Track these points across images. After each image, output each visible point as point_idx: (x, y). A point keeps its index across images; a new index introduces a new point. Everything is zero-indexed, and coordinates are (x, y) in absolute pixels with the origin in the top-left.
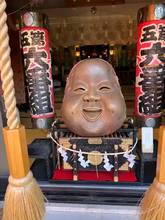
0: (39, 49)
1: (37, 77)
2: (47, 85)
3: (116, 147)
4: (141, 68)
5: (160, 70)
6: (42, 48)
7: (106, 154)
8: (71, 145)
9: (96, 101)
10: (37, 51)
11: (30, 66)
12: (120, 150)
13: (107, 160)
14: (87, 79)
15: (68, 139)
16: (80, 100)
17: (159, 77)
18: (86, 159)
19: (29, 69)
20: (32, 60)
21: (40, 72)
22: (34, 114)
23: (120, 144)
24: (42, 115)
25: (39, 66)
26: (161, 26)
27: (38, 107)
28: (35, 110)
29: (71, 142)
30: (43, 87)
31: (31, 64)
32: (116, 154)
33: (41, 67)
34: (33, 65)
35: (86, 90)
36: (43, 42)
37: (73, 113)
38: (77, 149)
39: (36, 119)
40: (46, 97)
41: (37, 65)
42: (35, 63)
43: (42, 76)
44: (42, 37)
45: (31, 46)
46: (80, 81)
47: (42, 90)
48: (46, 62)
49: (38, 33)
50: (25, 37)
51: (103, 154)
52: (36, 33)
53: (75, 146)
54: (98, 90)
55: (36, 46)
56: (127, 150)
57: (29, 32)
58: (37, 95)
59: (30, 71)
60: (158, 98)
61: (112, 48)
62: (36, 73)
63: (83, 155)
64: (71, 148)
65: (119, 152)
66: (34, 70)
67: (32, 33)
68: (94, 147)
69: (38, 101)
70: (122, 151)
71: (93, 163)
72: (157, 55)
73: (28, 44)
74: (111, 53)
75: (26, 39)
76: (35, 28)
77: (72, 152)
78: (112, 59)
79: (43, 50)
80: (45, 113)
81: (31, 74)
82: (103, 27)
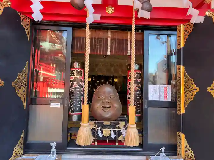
0: (79, 78)
1: (76, 92)
2: (81, 96)
3: (117, 126)
4: (129, 91)
5: (138, 92)
6: (81, 78)
7: (112, 130)
8: (95, 125)
9: (108, 102)
10: (78, 79)
11: (73, 86)
12: (119, 128)
13: (112, 133)
14: (104, 93)
15: (94, 122)
16: (101, 102)
17: (138, 95)
18: (102, 133)
19: (72, 87)
20: (75, 83)
21: (78, 90)
22: (72, 112)
23: (119, 124)
24: (76, 113)
25: (78, 86)
26: (137, 73)
27: (75, 108)
28: (73, 110)
29: (95, 123)
30: (79, 97)
31: (74, 85)
32: (117, 130)
33: (79, 87)
34: (75, 86)
35: (104, 98)
36: (82, 75)
37: (98, 108)
38: (98, 127)
39: (72, 115)
40: (79, 103)
41: (77, 86)
42: (77, 85)
43: (79, 91)
44: (81, 73)
45: (76, 77)
46: (101, 94)
47: (78, 99)
48: (82, 84)
49: (80, 71)
50: (73, 72)
51: (111, 130)
52: (79, 71)
53: (97, 126)
54: (109, 98)
55: (78, 77)
56: (122, 128)
57: (76, 70)
58: (75, 101)
59: (73, 89)
60: (138, 106)
61: (116, 77)
62: (76, 90)
63: (101, 130)
64: (95, 126)
65: (118, 129)
66: (76, 88)
67: (77, 71)
68: (106, 126)
69: (75, 104)
70: (120, 128)
71: (105, 135)
72: (136, 85)
73: (74, 75)
74: (116, 80)
75: (74, 73)
76: (78, 69)
77: (95, 129)
78: (115, 85)
79: (82, 79)
80: (78, 112)
81: (73, 90)
82: (110, 65)
